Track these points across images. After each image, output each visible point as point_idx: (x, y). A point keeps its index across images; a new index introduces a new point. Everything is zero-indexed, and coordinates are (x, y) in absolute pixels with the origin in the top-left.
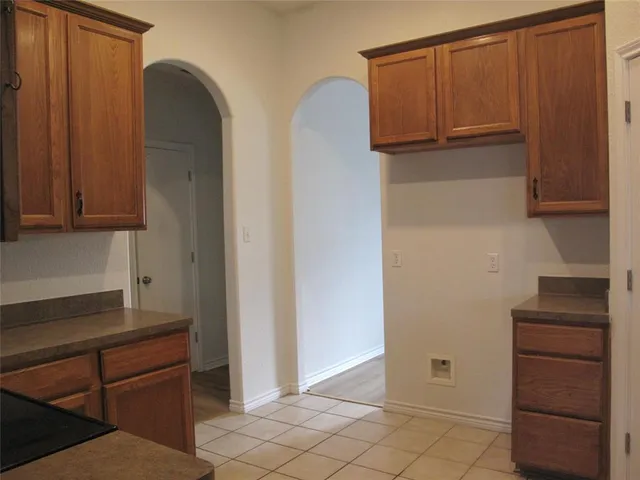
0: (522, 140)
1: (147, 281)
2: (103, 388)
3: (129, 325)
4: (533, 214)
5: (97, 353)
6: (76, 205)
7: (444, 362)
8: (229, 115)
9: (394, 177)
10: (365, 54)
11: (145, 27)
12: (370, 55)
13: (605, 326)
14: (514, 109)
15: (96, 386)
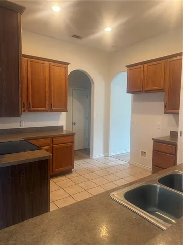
0: (164, 91)
1: (75, 124)
2: (53, 146)
3: (64, 133)
4: (166, 113)
5: (52, 139)
6: (51, 106)
7: (145, 152)
8: (93, 83)
9: (134, 100)
10: (126, 66)
11: (69, 64)
12: (128, 67)
13: (176, 146)
14: (162, 84)
15: (51, 145)
